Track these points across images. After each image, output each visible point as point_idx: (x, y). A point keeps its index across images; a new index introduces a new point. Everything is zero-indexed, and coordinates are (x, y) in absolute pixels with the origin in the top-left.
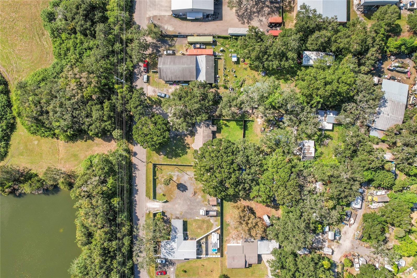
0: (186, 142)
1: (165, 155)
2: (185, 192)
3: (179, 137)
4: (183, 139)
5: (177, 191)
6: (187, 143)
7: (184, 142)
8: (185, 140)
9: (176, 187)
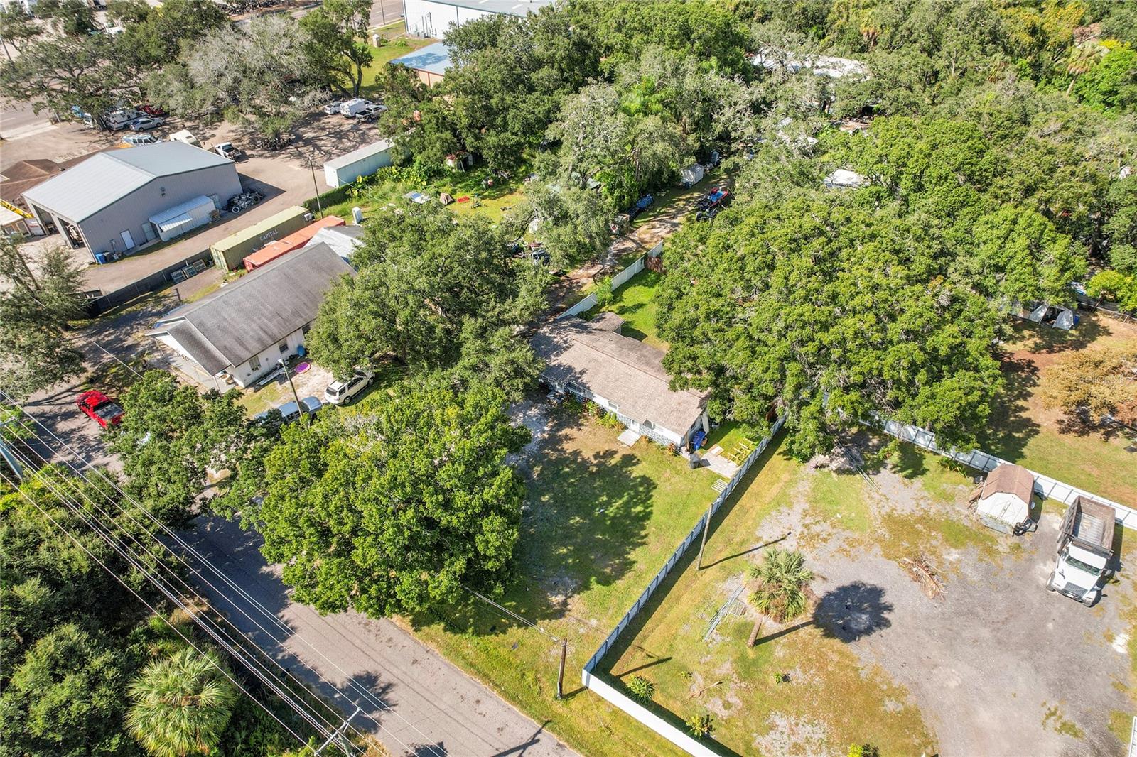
0: (588, 454)
1: (585, 587)
2: (889, 608)
3: (537, 469)
4: (562, 461)
5: (864, 651)
6: (597, 456)
7: (584, 465)
8: (576, 453)
9: (836, 643)
